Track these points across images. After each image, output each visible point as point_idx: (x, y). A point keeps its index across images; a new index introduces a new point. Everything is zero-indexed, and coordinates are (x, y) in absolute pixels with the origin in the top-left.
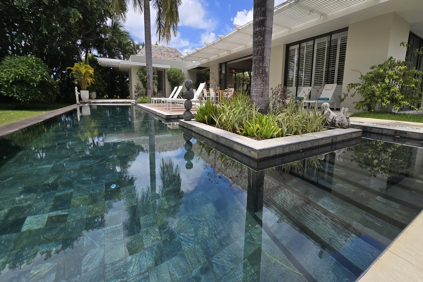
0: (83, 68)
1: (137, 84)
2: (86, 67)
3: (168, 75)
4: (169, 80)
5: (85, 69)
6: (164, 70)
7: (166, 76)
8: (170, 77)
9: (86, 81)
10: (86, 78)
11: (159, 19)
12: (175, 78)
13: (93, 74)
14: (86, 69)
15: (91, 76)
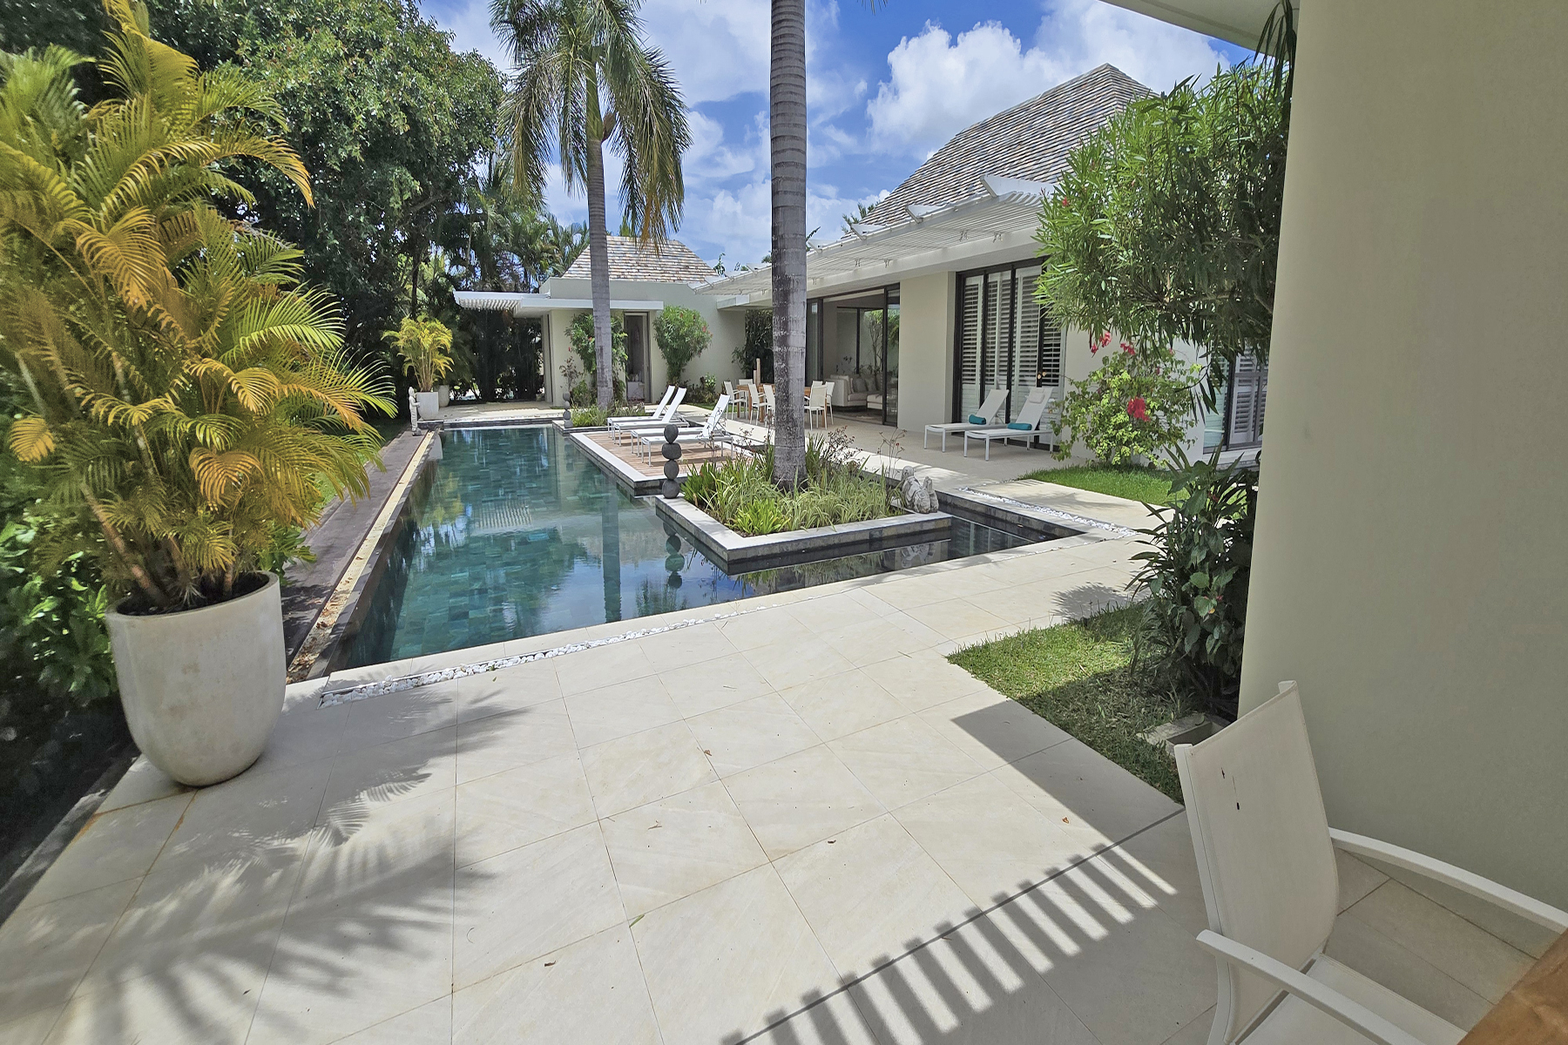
0: (427, 331)
1: (568, 362)
2: (432, 330)
3: (658, 329)
4: (662, 345)
5: (430, 333)
6: (645, 314)
7: (653, 333)
8: (662, 336)
9: (432, 364)
10: (432, 357)
11: (630, 180)
12: (678, 337)
13: (449, 345)
14: (433, 334)
15: (442, 351)
